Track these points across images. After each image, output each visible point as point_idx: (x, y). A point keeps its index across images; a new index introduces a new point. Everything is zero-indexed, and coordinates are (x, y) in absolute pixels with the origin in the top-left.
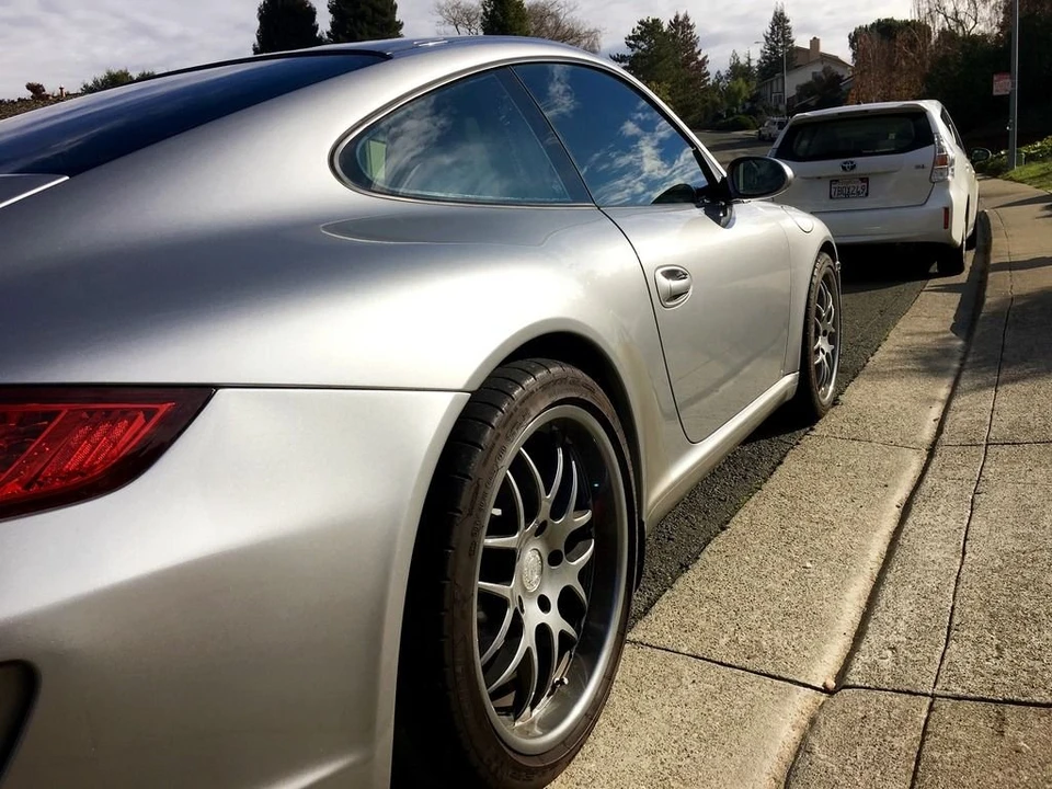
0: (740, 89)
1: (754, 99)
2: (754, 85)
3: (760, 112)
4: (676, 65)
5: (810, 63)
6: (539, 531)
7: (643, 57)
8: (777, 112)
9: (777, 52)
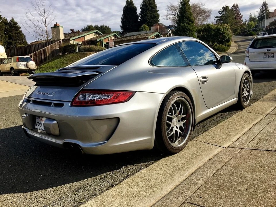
0: (252, 24)
1: (256, 27)
2: (256, 23)
3: (258, 30)
4: (233, 18)
5: (273, 16)
6: (177, 116)
7: (223, 16)
8: (263, 30)
9: (263, 14)
